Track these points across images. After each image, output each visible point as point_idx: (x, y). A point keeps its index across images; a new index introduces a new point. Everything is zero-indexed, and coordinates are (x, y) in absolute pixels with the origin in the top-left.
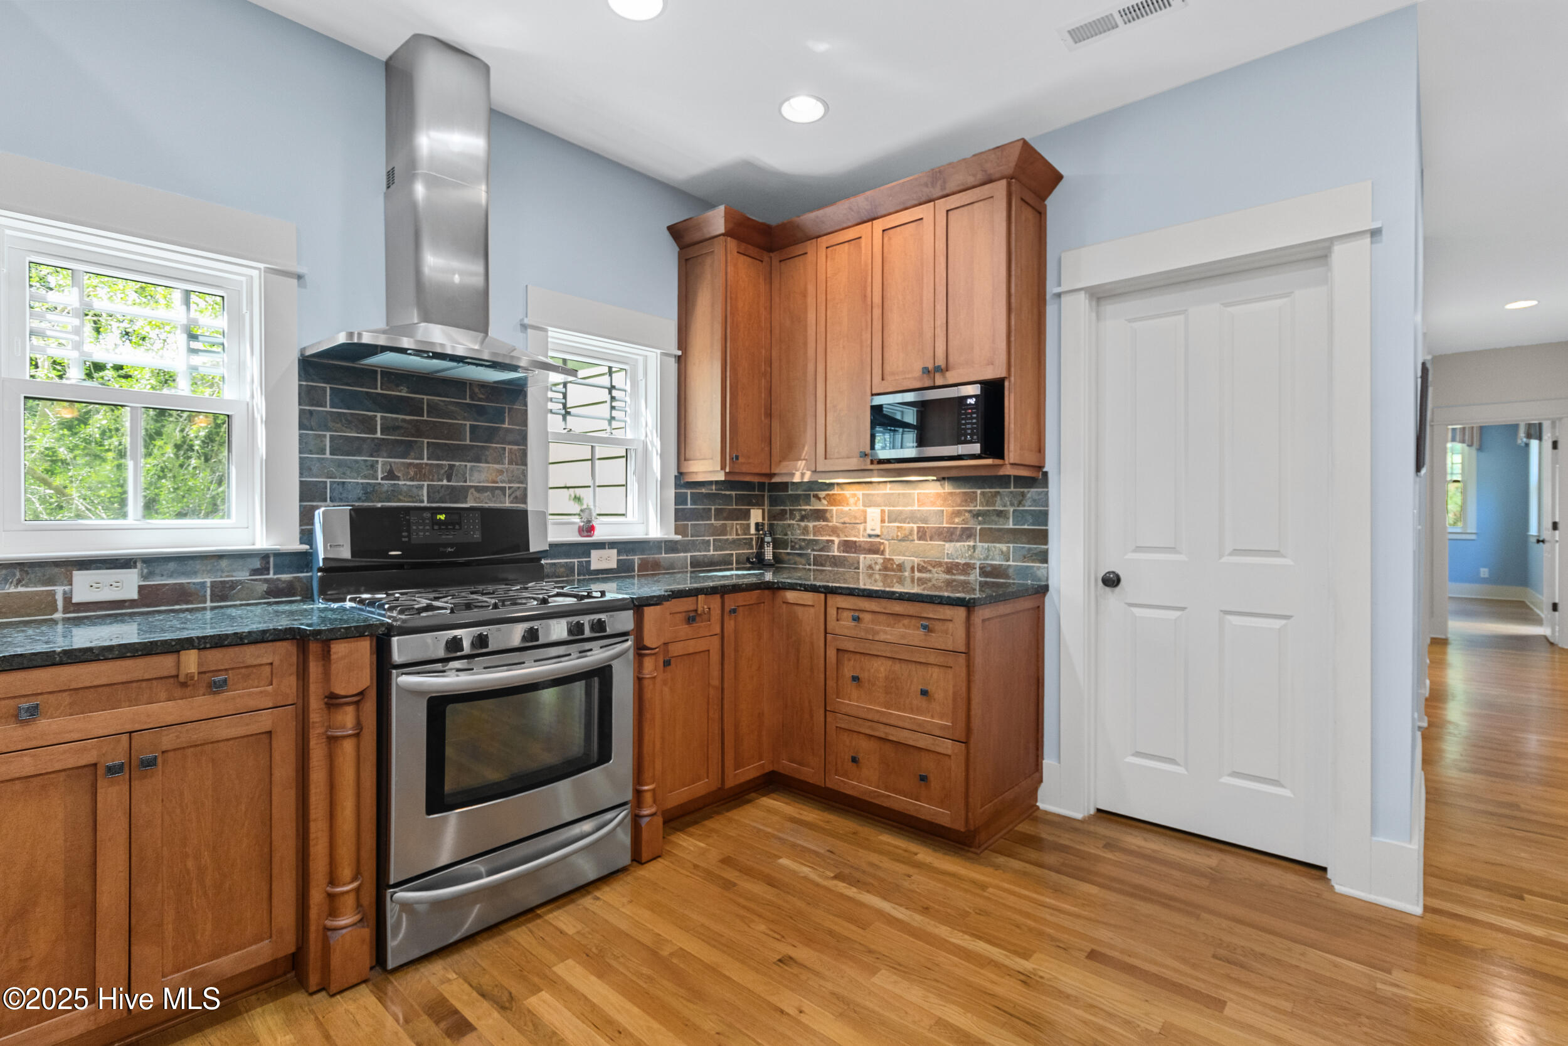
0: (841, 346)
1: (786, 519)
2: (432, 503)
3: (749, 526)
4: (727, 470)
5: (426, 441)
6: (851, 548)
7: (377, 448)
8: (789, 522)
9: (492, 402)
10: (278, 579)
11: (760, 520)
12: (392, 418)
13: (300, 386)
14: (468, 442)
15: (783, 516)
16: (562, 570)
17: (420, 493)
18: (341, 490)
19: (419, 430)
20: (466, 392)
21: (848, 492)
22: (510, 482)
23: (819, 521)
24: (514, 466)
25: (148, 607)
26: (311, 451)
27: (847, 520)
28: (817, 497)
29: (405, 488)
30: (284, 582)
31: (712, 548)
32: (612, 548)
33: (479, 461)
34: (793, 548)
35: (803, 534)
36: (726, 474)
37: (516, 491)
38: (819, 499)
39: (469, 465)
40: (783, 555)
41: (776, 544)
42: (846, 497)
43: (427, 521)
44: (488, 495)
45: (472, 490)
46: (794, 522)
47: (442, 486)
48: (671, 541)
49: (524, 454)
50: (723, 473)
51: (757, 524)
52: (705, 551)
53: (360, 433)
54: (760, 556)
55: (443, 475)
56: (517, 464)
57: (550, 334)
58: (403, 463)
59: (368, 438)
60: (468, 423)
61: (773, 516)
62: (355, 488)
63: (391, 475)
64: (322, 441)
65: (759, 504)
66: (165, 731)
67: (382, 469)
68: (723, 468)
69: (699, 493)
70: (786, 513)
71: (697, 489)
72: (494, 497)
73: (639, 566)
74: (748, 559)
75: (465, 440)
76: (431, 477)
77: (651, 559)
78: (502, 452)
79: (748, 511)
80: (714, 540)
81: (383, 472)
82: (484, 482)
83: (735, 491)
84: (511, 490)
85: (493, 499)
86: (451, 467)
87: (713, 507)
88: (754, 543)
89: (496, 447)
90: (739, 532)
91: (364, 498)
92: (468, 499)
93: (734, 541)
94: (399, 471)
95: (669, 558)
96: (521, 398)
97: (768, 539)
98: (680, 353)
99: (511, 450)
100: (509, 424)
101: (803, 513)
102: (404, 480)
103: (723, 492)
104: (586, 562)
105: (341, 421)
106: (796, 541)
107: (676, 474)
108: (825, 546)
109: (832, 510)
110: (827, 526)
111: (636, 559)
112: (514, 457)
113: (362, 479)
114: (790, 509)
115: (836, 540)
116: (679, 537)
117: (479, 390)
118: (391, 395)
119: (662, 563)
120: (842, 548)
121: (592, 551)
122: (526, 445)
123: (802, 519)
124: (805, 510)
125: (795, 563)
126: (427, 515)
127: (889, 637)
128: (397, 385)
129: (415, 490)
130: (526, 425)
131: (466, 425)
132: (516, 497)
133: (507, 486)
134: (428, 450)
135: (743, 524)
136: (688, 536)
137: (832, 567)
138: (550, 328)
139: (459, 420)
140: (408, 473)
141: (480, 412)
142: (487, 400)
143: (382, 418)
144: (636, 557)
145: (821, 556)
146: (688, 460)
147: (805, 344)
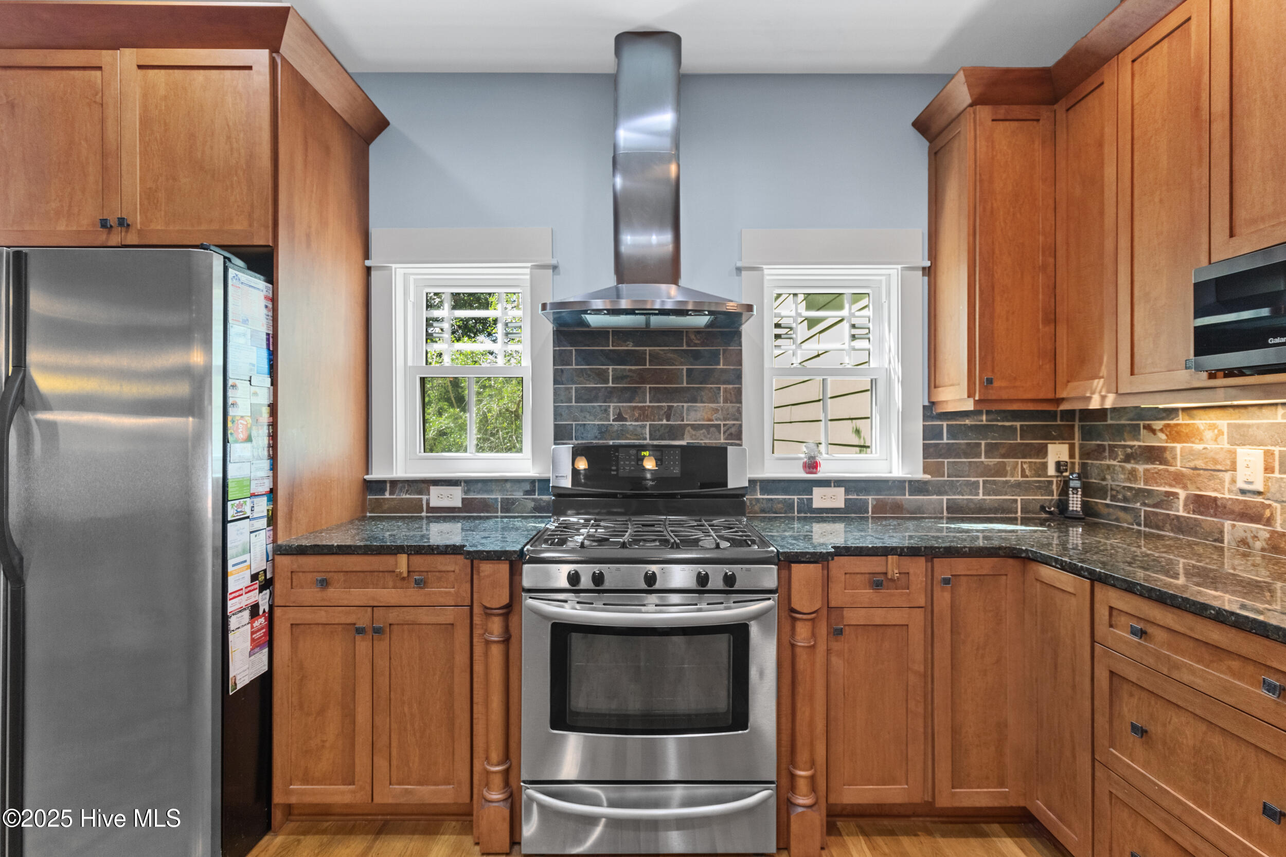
0: (1157, 200)
1: (1105, 458)
2: (653, 440)
3: (1045, 466)
4: (977, 398)
5: (648, 386)
6: (1207, 507)
7: (610, 395)
8: (1108, 462)
9: (708, 346)
10: (541, 499)
11: (1065, 457)
12: (621, 369)
13: (554, 351)
14: (685, 385)
15: (1101, 453)
16: (780, 506)
17: (644, 432)
18: (582, 430)
19: (642, 378)
20: (683, 339)
21: (1201, 422)
22: (725, 419)
23: (1153, 463)
24: (729, 405)
25: (467, 513)
26: (562, 400)
27: (1200, 464)
28: (1149, 428)
29: (631, 428)
30: (544, 501)
31: (981, 491)
32: (839, 486)
33: (696, 402)
34: (1113, 498)
35: (1129, 480)
36: (976, 402)
37: (731, 428)
38: (1153, 431)
39: (685, 405)
40: (1100, 506)
41: (1087, 490)
42: (1198, 429)
43: (633, 457)
44: (703, 433)
45: (689, 428)
46: (1115, 463)
47: (662, 425)
48: (918, 481)
49: (739, 392)
50: (971, 401)
51: (1058, 464)
52: (971, 494)
53: (596, 384)
54: (1063, 505)
55: (663, 415)
56: (731, 402)
57: (766, 272)
58: (630, 407)
59: (602, 387)
60: (685, 367)
61: (1085, 454)
62: (593, 429)
63: (620, 417)
64: (569, 392)
65: (1063, 435)
66: (391, 610)
67: (613, 412)
68: (970, 395)
69: (961, 425)
70: (1104, 450)
71: (956, 420)
72: (708, 434)
73: (874, 507)
74: (1043, 508)
75: (682, 383)
76: (652, 418)
77: (889, 501)
78: (717, 392)
79: (1046, 446)
80: (984, 482)
81: (614, 415)
82: (700, 420)
83: (1020, 421)
84: (726, 428)
85: (709, 436)
86: (670, 408)
87: (983, 442)
88: (1054, 487)
89: (711, 388)
90: (1027, 472)
91: (599, 437)
92: (685, 436)
93: (1018, 485)
94: (627, 413)
95: (916, 500)
96: (736, 338)
97: (1075, 484)
98: (928, 264)
99: (726, 390)
100: (723, 365)
101: (1129, 450)
102: (631, 421)
103: (1000, 424)
104: (807, 499)
105: (583, 375)
106: (1118, 489)
107: (927, 403)
108: (1162, 501)
109: (1173, 448)
110: (1167, 471)
111: (870, 499)
112: (728, 395)
113: (598, 421)
114: (1109, 445)
115: (1182, 494)
116: (928, 477)
117: (695, 336)
118: (619, 350)
119: (905, 506)
120: (1191, 506)
121: (814, 489)
122: (741, 384)
123: (1128, 458)
124: (1131, 447)
125: (1117, 520)
126: (633, 452)
127: (1198, 681)
128: (625, 341)
129: (639, 429)
130: (740, 364)
131: (683, 369)
132: (731, 434)
133: (722, 423)
134: (650, 394)
135: (1035, 463)
136: (943, 476)
137: (1175, 533)
138: (764, 267)
139: (676, 366)
140: (634, 415)
141: (696, 356)
142: (702, 345)
143: (614, 370)
144: (870, 498)
145: (1156, 514)
146: (939, 387)
147: (1102, 213)
